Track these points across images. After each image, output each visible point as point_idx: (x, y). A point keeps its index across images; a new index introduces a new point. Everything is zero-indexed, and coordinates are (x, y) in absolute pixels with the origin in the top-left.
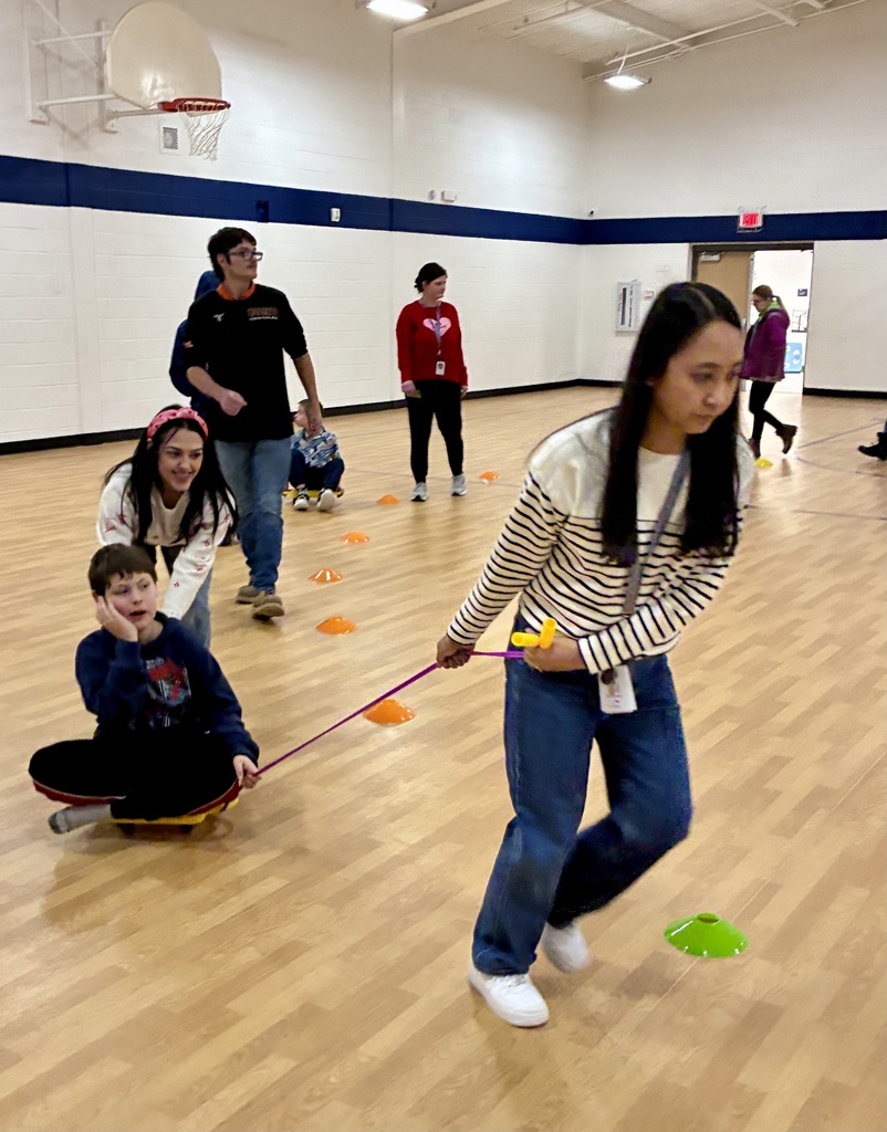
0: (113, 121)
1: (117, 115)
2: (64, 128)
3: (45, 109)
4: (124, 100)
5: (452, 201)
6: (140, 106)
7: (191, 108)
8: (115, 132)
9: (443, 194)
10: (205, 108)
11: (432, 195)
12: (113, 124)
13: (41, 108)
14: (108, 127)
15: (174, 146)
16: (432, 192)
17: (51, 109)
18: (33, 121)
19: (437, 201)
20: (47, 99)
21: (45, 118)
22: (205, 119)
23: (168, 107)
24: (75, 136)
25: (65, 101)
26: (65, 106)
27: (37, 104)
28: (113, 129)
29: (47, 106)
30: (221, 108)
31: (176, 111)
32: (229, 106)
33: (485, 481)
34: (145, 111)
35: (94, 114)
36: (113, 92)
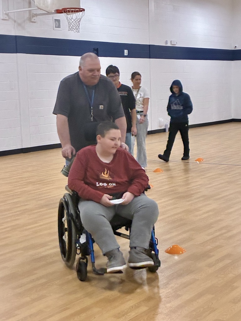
0: (34, 18)
1: (36, 15)
2: (15, 21)
3: (7, 14)
4: (41, 9)
5: (175, 45)
6: (47, 11)
7: (69, 11)
8: (35, 22)
9: (171, 41)
10: (75, 11)
11: (166, 42)
12: (35, 19)
13: (6, 14)
14: (33, 20)
15: (59, 27)
16: (167, 41)
17: (10, 14)
18: (3, 19)
19: (169, 45)
20: (8, 10)
21: (7, 17)
22: (75, 16)
23: (59, 12)
24: (19, 25)
25: (16, 11)
26: (15, 13)
27: (4, 12)
28: (35, 21)
29: (8, 13)
30: (81, 11)
31: (62, 13)
32: (84, 10)
33: (198, 162)
34: (49, 13)
35: (27, 15)
36: (37, 7)
